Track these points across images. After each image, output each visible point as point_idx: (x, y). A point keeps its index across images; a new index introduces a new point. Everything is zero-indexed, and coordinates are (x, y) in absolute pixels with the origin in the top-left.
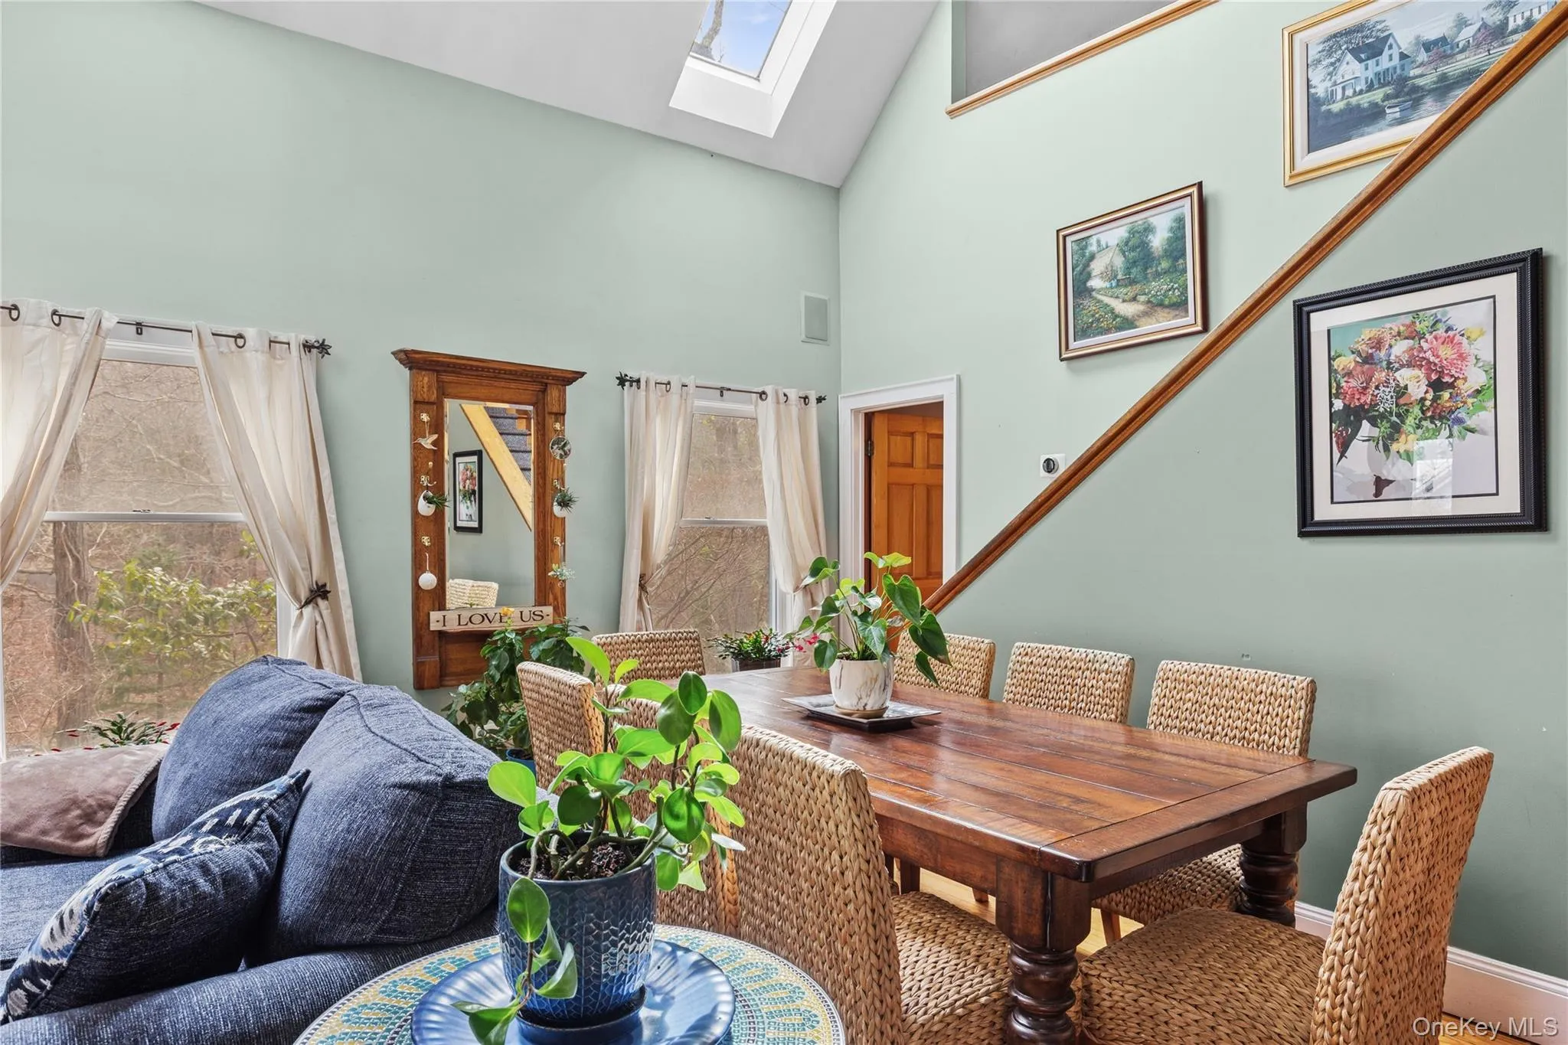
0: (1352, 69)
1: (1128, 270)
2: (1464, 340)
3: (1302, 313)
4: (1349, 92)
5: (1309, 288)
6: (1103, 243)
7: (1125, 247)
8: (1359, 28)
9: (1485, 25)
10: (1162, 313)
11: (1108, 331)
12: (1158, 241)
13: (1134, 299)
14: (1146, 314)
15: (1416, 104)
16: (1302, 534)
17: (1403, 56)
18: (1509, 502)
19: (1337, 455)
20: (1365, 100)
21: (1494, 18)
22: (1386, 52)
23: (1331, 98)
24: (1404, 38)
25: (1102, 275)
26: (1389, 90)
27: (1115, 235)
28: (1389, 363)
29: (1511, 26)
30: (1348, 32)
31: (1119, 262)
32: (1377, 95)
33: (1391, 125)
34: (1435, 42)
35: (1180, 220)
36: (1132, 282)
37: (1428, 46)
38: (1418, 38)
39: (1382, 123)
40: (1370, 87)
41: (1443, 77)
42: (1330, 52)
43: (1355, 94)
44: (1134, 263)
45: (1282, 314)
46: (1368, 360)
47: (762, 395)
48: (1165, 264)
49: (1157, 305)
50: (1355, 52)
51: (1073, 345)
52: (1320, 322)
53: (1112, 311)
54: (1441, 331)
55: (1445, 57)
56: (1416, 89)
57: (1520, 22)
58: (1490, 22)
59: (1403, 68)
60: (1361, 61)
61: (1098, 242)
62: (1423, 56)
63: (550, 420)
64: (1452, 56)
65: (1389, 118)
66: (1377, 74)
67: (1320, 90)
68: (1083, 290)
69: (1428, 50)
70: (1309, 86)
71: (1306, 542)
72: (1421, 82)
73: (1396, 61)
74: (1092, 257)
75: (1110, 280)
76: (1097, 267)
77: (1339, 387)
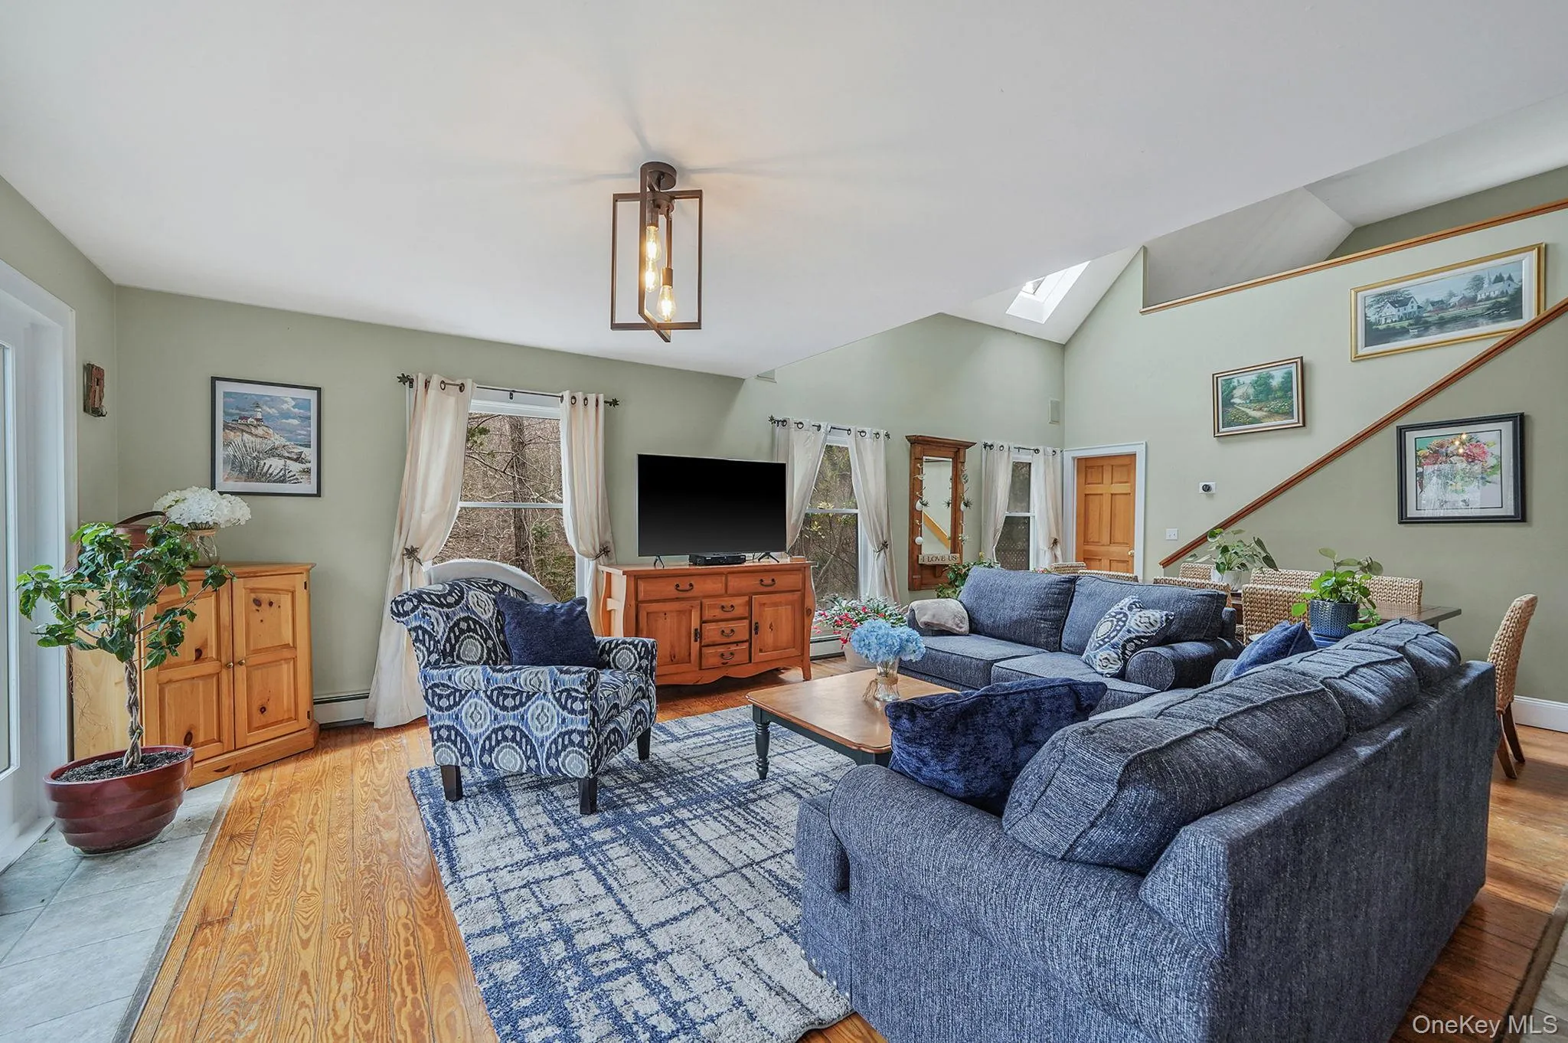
0: (1390, 311)
1: (1256, 396)
2: (1486, 447)
3: (1401, 432)
4: (1389, 321)
5: (1403, 421)
6: (1241, 382)
7: (1254, 384)
8: (1395, 292)
9: (1464, 297)
10: (1277, 417)
11: (1244, 424)
12: (1275, 382)
13: (1261, 409)
14: (1266, 417)
15: (1427, 329)
16: (1400, 523)
17: (1419, 307)
18: (1509, 510)
19: (1419, 490)
20: (1398, 325)
21: (1470, 294)
22: (1410, 305)
23: (1378, 323)
24: (1420, 299)
25: (1240, 397)
26: (1411, 321)
27: (1250, 378)
28: (1447, 454)
29: (1479, 298)
30: (1389, 294)
31: (1251, 391)
32: (1405, 324)
33: (1412, 337)
34: (1438, 302)
35: (1290, 374)
36: (1259, 401)
37: (1433, 304)
38: (1427, 300)
39: (1408, 336)
40: (1401, 320)
41: (1441, 318)
42: (1378, 302)
43: (1392, 322)
44: (1261, 392)
45: (1391, 431)
46: (1436, 452)
47: (1037, 451)
48: (1279, 394)
49: (1274, 413)
50: (1393, 304)
51: (1221, 430)
52: (1411, 436)
53: (1247, 414)
54: (1474, 442)
55: (1442, 309)
56: (1427, 322)
57: (1483, 297)
58: (1467, 295)
59: (1419, 312)
60: (1396, 307)
61: (1238, 381)
62: (1430, 308)
63: (960, 465)
64: (1447, 309)
65: (1411, 334)
66: (1405, 314)
67: (1372, 319)
68: (1228, 402)
69: (1433, 305)
70: (1366, 317)
71: (1402, 526)
72: (1430, 319)
73: (1415, 308)
74: (1234, 388)
75: (1245, 399)
76: (1237, 393)
77: (1420, 462)
